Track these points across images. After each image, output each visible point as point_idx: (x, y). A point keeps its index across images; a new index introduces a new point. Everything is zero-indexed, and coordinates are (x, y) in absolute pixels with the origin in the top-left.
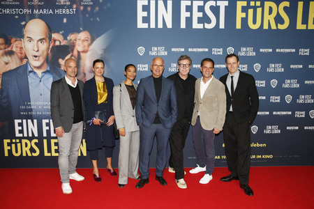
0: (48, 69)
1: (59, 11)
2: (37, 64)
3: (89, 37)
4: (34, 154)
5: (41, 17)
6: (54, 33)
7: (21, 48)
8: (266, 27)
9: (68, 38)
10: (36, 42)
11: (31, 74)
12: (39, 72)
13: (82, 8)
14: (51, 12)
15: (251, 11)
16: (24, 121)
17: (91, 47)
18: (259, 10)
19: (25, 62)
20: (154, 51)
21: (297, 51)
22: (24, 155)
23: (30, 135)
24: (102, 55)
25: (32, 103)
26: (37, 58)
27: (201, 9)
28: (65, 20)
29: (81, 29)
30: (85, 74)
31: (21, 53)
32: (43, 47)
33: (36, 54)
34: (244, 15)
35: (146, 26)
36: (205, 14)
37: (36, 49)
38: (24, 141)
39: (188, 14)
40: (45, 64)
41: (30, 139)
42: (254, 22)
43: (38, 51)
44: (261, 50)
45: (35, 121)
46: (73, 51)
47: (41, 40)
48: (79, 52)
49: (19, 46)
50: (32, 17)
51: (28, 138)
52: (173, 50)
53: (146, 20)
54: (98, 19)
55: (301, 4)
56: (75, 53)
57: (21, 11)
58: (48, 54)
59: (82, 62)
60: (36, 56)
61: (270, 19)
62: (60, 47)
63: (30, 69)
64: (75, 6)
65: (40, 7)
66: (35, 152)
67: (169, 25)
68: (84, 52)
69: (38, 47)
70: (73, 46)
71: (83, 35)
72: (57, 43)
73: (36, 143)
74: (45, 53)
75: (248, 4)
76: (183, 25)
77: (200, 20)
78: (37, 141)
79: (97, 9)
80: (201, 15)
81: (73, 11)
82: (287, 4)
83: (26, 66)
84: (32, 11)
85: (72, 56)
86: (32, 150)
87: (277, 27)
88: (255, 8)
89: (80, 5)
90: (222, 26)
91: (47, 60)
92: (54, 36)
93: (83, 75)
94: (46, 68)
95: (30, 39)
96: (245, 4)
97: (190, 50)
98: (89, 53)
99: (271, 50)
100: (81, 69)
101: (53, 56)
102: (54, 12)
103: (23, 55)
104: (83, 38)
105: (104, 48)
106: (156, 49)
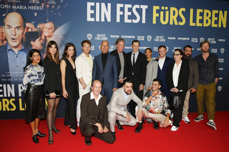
0: (23, 48)
1: (31, 8)
2: (15, 44)
3: (53, 26)
4: (12, 110)
5: (18, 11)
6: (27, 23)
7: (2, 33)
8: (171, 23)
9: (38, 27)
10: (14, 29)
11: (10, 52)
12: (16, 51)
13: (48, 6)
14: (25, 8)
15: (162, 13)
16: (5, 85)
17: (54, 33)
18: (167, 12)
19: (5, 43)
20: (99, 37)
21: (190, 39)
22: (4, 110)
23: (9, 96)
24: (62, 39)
25: (10, 73)
26: (15, 40)
27: (130, 10)
28: (36, 14)
29: (47, 21)
31: (2, 37)
32: (19, 32)
33: (14, 37)
34: (158, 15)
35: (93, 20)
36: (132, 13)
37: (14, 34)
38: (4, 100)
39: (122, 13)
40: (21, 45)
41: (9, 98)
42: (164, 20)
43: (15, 35)
44: (169, 38)
45: (13, 85)
46: (41, 36)
47: (18, 28)
48: (45, 37)
49: (1, 31)
50: (11, 11)
51: (7, 98)
52: (111, 36)
53: (93, 16)
54: (59, 14)
55: (192, 10)
56: (43, 37)
57: (2, 6)
58: (23, 38)
60: (14, 39)
61: (174, 18)
62: (32, 33)
63: (9, 48)
64: (43, 5)
65: (17, 4)
66: (13, 107)
67: (109, 20)
68: (49, 36)
69: (15, 33)
70: (42, 32)
71: (49, 25)
72: (30, 30)
73: (13, 102)
74: (21, 37)
75: (160, 8)
76: (118, 20)
77: (129, 17)
78: (14, 100)
79: (59, 7)
80: (130, 13)
81: (41, 8)
82: (183, 9)
83: (6, 46)
84: (11, 7)
85: (40, 39)
86: (10, 106)
87: (178, 23)
88: (164, 11)
89: (47, 4)
90: (144, 21)
91: (22, 42)
92: (27, 25)
94: (22, 47)
95: (10, 27)
96: (158, 8)
97: (123, 37)
98: (53, 38)
99: (174, 38)
101: (27, 39)
102: (27, 8)
103: (4, 38)
104: (48, 27)
105: (64, 34)
106: (100, 35)
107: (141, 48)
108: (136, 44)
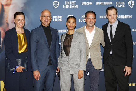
17: (13, 1)
30: (8, 24)
48: (3, 5)
52: (83, 3)
59: (5, 14)
68: (7, 5)
93: (6, 25)
97: (97, 3)
98: (11, 6)
100: (5, 20)
105: (25, 2)
106: (68, 3)
107: (120, 17)
108: (112, 12)
